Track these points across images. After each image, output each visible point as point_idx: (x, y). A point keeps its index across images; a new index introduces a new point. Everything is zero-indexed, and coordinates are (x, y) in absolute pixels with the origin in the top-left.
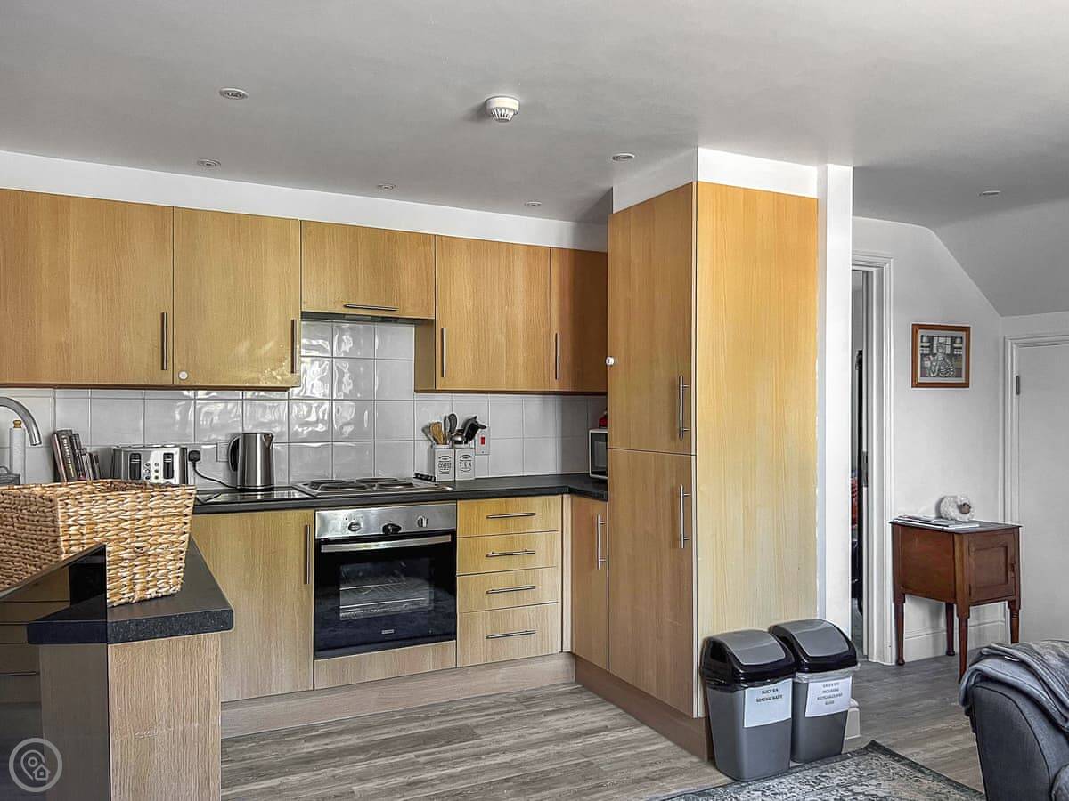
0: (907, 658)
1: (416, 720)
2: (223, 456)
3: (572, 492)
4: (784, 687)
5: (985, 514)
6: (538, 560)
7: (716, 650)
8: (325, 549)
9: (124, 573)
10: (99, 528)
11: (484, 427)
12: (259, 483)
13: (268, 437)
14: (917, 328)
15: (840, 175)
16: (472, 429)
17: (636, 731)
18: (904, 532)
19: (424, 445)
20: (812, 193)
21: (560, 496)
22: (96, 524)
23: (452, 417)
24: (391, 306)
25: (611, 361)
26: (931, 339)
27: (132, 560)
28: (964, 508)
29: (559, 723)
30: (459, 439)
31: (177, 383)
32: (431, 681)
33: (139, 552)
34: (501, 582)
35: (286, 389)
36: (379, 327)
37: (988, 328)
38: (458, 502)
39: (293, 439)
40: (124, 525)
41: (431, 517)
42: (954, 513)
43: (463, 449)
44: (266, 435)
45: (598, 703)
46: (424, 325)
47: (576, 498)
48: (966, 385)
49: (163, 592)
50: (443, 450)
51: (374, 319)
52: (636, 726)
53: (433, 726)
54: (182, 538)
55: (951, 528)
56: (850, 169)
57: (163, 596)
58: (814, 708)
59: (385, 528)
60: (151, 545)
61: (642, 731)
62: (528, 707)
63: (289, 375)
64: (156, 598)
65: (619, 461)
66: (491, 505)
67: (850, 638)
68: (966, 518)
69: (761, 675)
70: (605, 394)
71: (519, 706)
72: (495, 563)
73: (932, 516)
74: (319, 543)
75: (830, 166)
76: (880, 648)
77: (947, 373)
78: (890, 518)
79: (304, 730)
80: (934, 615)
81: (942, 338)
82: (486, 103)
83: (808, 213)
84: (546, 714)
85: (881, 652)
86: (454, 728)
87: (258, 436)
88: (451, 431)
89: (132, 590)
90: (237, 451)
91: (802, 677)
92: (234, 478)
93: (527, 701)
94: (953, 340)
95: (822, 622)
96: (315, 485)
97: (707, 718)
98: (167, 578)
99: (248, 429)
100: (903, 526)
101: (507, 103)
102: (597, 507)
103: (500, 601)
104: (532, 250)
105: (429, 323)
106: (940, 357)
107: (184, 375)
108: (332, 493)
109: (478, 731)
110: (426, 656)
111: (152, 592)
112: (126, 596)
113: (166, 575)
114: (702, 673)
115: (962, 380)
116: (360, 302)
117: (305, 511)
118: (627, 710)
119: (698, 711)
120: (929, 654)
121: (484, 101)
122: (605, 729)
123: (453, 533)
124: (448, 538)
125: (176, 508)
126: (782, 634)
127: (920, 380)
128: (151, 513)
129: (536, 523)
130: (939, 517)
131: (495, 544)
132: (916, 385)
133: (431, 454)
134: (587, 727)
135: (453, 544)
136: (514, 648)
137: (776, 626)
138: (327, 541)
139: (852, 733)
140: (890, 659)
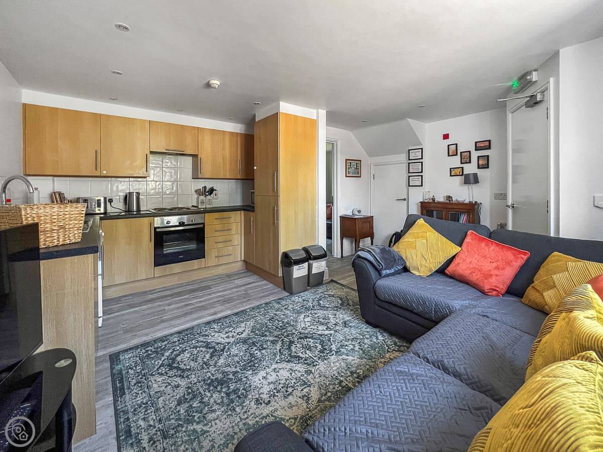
0: (344, 255)
1: (190, 285)
2: (122, 201)
3: (244, 210)
4: (306, 265)
5: (365, 213)
6: (233, 232)
7: (286, 255)
8: (158, 230)
9: (55, 234)
10: (42, 218)
11: (216, 190)
12: (135, 209)
13: (138, 194)
14: (347, 160)
15: (323, 113)
16: (212, 191)
17: (263, 282)
18: (343, 219)
19: (196, 196)
20: (315, 118)
21: (240, 212)
22: (41, 216)
23: (205, 187)
24: (183, 150)
25: (255, 168)
26: (350, 163)
27: (58, 230)
28: (359, 211)
29: (239, 282)
30: (207, 194)
31: (102, 175)
32: (195, 272)
33: (61, 227)
34: (220, 239)
35: (145, 177)
36: (180, 157)
37: (366, 161)
38: (206, 214)
39: (148, 194)
40: (54, 217)
41: (197, 219)
42: (357, 213)
43: (209, 197)
44: (137, 193)
45: (253, 275)
46: (195, 156)
47: (246, 212)
48: (360, 177)
49: (73, 241)
50: (202, 197)
51: (177, 154)
52: (263, 281)
53: (196, 286)
54: (81, 222)
55: (355, 217)
56: (325, 112)
57: (73, 243)
58: (314, 271)
59: (180, 223)
60: (67, 225)
61: (264, 282)
62: (229, 278)
63: (145, 172)
64: (70, 244)
65: (258, 200)
66: (216, 215)
67: (325, 250)
68: (360, 214)
69: (298, 262)
70: (253, 179)
71: (226, 278)
72: (218, 234)
73: (351, 214)
74: (155, 228)
75: (319, 110)
76: (337, 253)
77: (355, 173)
78: (339, 215)
79: (150, 291)
80: (352, 243)
81: (354, 163)
82: (209, 82)
83: (313, 123)
84: (235, 280)
85: (337, 254)
86: (204, 286)
87: (135, 193)
88: (205, 191)
89: (58, 241)
90: (127, 199)
91: (311, 262)
92: (126, 208)
93: (229, 276)
94: (357, 164)
95: (317, 245)
96: (155, 209)
97: (283, 276)
98: (75, 236)
99: (131, 191)
100: (343, 217)
101: (215, 82)
102: (251, 214)
103: (220, 245)
104: (232, 134)
105: (196, 156)
106: (353, 169)
107: (105, 172)
108: (161, 212)
109: (211, 287)
110: (195, 264)
111: (68, 242)
112: (56, 243)
113: (74, 235)
114: (281, 262)
115: (359, 175)
116: (171, 148)
117: (150, 218)
118: (261, 277)
119: (280, 274)
120: (350, 254)
121: (208, 81)
122: (253, 282)
123: (204, 224)
124: (202, 226)
125: (78, 211)
126: (306, 250)
127: (348, 175)
128: (66, 213)
129: (232, 220)
130: (353, 214)
131: (219, 227)
132: (346, 176)
133: (198, 199)
134: (248, 282)
135: (204, 226)
136: (225, 260)
137: (304, 248)
138: (159, 228)
139: (326, 278)
140: (339, 256)
